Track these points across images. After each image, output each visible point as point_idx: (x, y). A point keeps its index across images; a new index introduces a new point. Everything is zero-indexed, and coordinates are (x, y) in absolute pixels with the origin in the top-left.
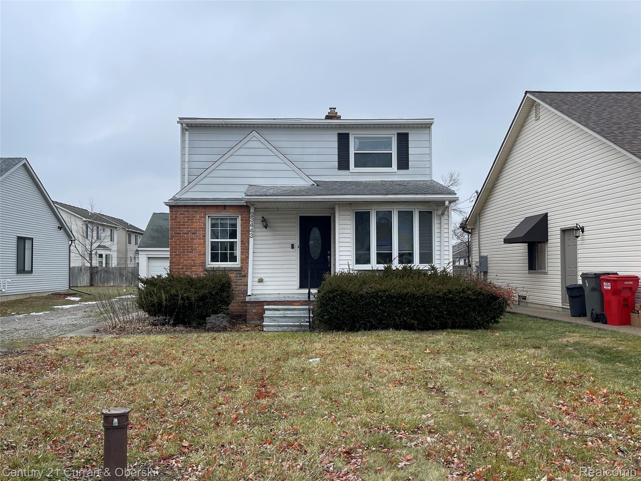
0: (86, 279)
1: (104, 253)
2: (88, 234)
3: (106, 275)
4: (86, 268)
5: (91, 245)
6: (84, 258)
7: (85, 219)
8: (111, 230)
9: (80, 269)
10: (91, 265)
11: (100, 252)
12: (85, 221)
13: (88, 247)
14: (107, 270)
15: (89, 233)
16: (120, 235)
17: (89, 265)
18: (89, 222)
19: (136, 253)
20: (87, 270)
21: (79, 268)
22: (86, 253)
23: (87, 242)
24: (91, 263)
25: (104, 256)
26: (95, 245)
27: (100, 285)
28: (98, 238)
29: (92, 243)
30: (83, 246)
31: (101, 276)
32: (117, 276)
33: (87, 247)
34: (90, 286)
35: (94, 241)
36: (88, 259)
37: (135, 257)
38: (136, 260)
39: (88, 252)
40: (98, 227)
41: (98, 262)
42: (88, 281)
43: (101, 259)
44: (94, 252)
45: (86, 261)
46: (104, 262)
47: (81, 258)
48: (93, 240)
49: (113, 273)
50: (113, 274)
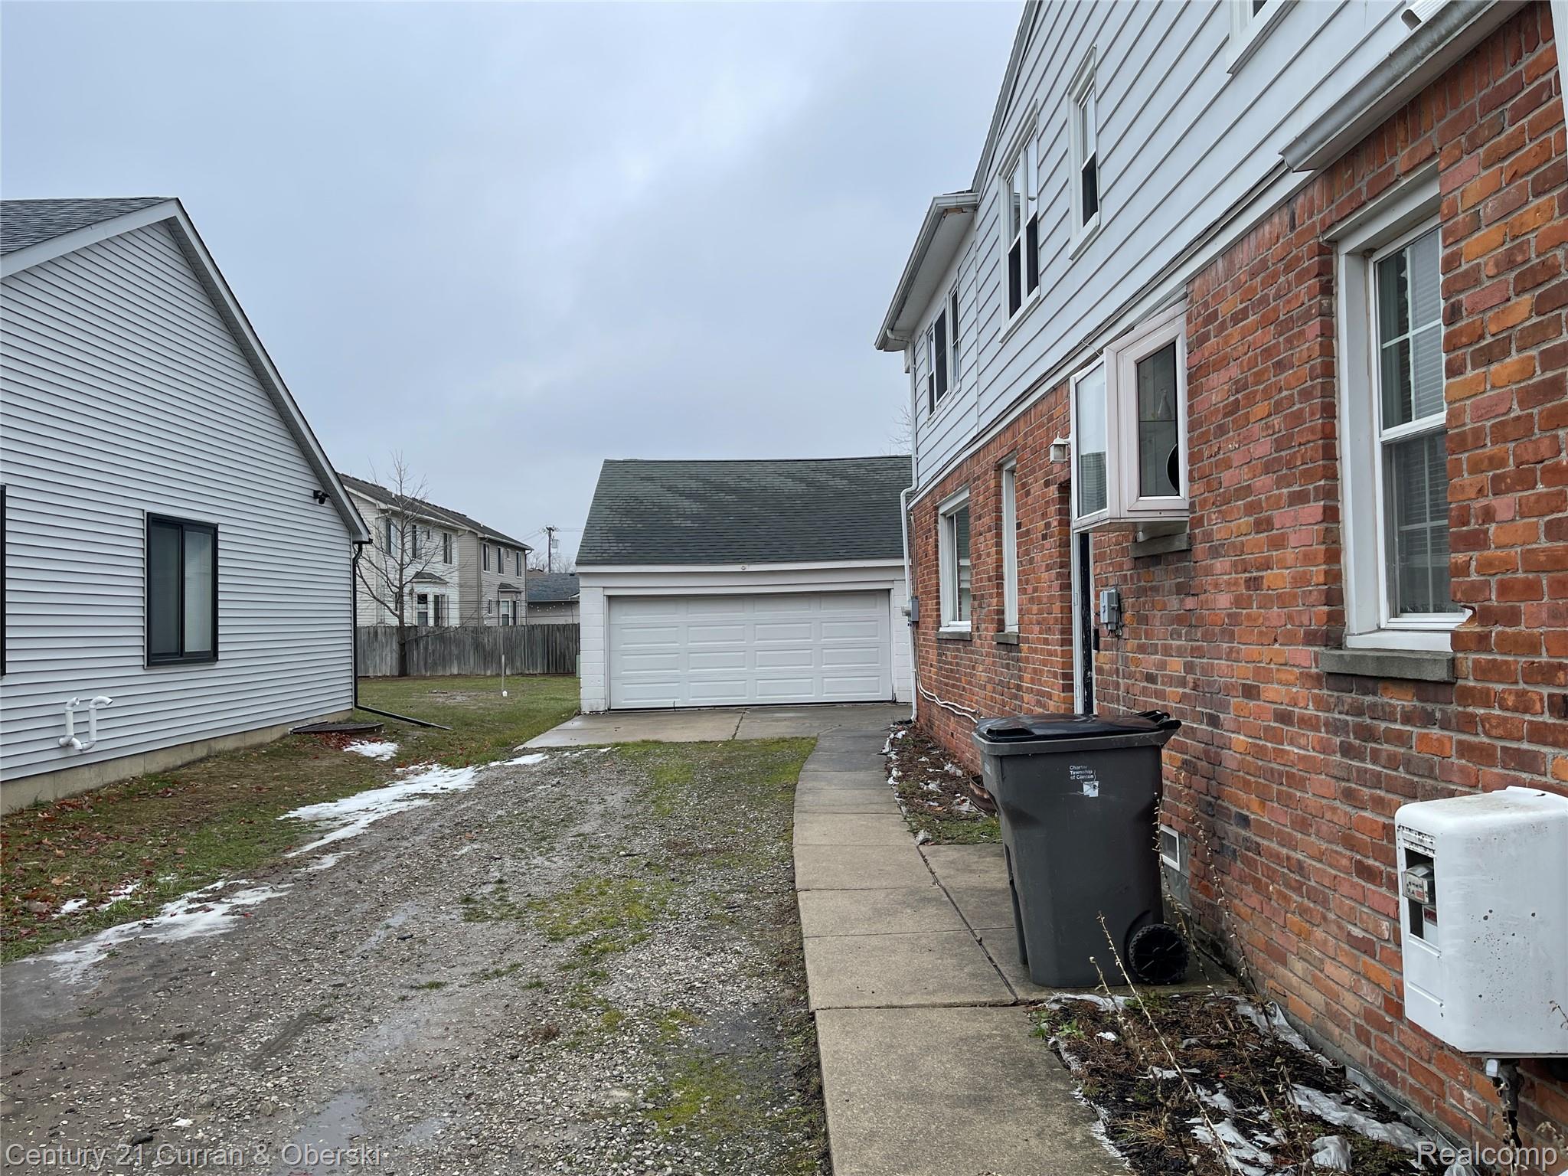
0: (389, 658)
1: (431, 591)
2: (390, 542)
3: (440, 646)
4: (387, 629)
5: (401, 570)
6: (382, 603)
7: (383, 506)
8: (445, 535)
9: (373, 632)
10: (401, 621)
11: (420, 589)
12: (383, 511)
13: (394, 576)
14: (442, 635)
15: (393, 540)
16: (463, 548)
17: (395, 622)
18: (395, 513)
19: (502, 592)
20: (391, 635)
21: (372, 630)
22: (387, 591)
23: (391, 562)
24: (401, 618)
25: (431, 598)
26: (410, 572)
27: (423, 672)
28: (414, 555)
29: (402, 565)
30: (380, 574)
31: (426, 648)
32: (467, 648)
33: (391, 576)
34: (399, 676)
35: (407, 560)
36: (392, 606)
37: (498, 602)
38: (501, 609)
39: (393, 588)
40: (415, 527)
41: (415, 614)
42: (394, 664)
43: (424, 606)
44: (406, 590)
45: (387, 611)
46: (431, 613)
47: (375, 604)
48: (405, 557)
49: (459, 643)
50: (458, 646)
